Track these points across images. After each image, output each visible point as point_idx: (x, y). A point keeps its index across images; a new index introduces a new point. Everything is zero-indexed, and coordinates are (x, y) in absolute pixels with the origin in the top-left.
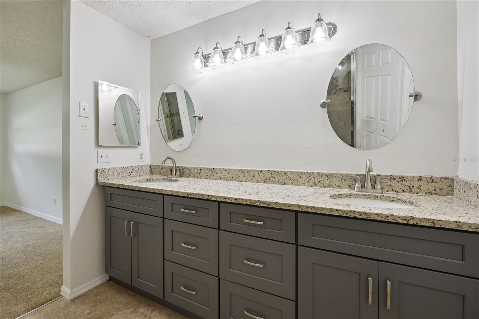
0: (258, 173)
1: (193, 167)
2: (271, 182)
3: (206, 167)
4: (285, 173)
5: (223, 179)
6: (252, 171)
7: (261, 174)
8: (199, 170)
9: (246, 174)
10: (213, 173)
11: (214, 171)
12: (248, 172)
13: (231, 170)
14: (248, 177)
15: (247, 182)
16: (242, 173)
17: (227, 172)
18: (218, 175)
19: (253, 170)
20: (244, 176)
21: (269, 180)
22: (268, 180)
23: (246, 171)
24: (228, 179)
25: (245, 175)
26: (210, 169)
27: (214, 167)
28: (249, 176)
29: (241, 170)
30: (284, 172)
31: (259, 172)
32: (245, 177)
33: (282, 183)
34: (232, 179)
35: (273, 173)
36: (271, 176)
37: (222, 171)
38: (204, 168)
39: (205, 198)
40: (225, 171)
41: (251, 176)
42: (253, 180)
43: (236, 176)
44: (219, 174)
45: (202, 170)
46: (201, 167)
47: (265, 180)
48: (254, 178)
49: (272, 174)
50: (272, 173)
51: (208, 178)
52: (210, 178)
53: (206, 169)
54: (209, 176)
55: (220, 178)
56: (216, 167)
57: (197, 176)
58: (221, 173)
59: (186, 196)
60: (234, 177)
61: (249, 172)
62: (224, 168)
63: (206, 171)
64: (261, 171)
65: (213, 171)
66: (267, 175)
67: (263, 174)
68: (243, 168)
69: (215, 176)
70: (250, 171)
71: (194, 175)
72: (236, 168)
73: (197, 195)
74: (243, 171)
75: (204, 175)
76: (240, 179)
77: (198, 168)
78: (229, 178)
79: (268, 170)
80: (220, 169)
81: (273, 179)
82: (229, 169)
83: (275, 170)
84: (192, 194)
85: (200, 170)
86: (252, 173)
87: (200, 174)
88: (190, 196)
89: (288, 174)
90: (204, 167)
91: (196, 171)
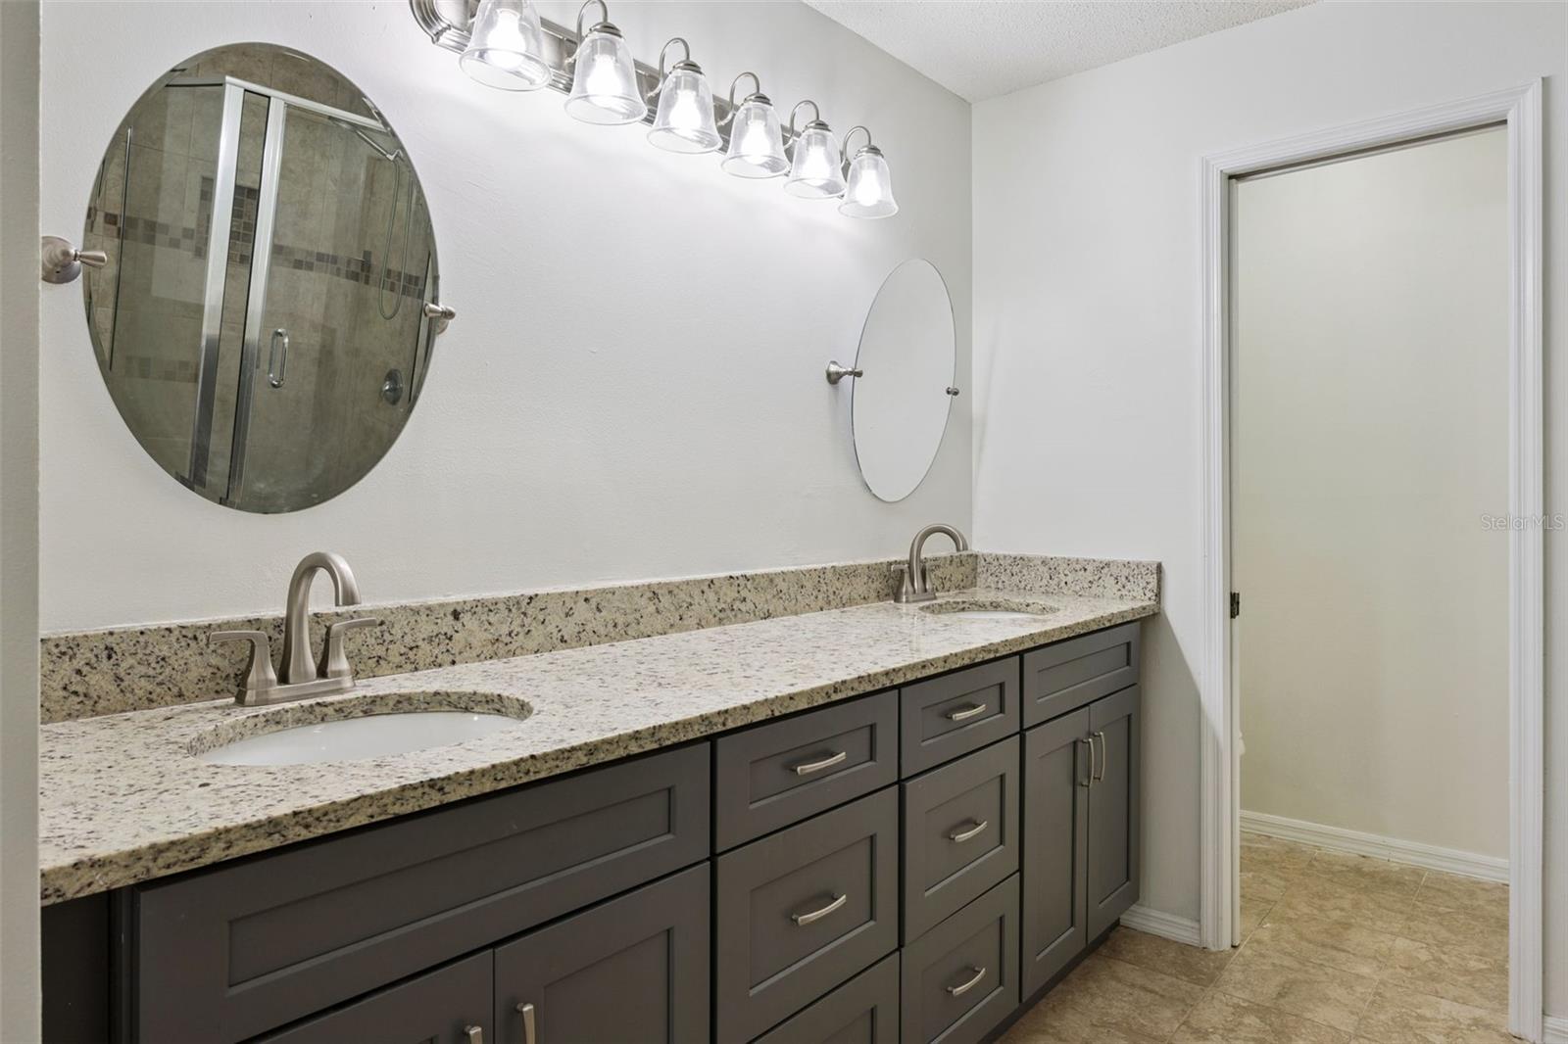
0: (703, 592)
1: (404, 608)
2: (735, 616)
3: (487, 595)
4: (770, 579)
5: (574, 644)
6: (684, 587)
7: (711, 595)
8: (450, 618)
9: (666, 600)
10: (527, 621)
11: (530, 612)
12: (670, 592)
13: (610, 595)
14: (670, 611)
15: (665, 634)
16: (650, 599)
17: (594, 606)
18: (551, 628)
19: (688, 583)
20: (658, 612)
21: (733, 610)
22: (728, 612)
23: (664, 591)
24: (596, 638)
25: (661, 605)
26: (513, 604)
27: (531, 592)
28: (673, 608)
29: (649, 586)
30: (768, 575)
31: (705, 588)
32: (659, 617)
33: (762, 615)
34: (613, 635)
35: (742, 582)
36: (737, 595)
37: (568, 603)
38: (479, 603)
39: (877, 688)
40: (586, 600)
41: (681, 607)
42: (685, 622)
43: (630, 618)
44: (555, 620)
45: (465, 618)
46: (455, 598)
47: (722, 615)
48: (690, 614)
49: (740, 588)
50: (739, 585)
51: (501, 652)
52: (512, 647)
53: (491, 607)
54: (508, 639)
55: (563, 640)
56: (541, 591)
57: (436, 651)
58: (567, 615)
59: (821, 702)
60: (621, 620)
61: (676, 591)
62: (581, 588)
63: (492, 618)
64: (712, 581)
65: (525, 614)
66: (726, 594)
67: (716, 593)
68: (654, 580)
69: (538, 632)
70: (678, 587)
71: (411, 654)
72: (629, 583)
73: (856, 685)
74: (654, 592)
75: (475, 643)
76: (642, 627)
77: (441, 605)
78: (602, 631)
79: (731, 577)
80: (562, 594)
81: (743, 607)
82: (604, 591)
83: (749, 572)
84: (843, 688)
85: (456, 615)
86: (682, 595)
87: (450, 639)
88: (835, 697)
89: (776, 581)
90: (477, 596)
91: (426, 628)
